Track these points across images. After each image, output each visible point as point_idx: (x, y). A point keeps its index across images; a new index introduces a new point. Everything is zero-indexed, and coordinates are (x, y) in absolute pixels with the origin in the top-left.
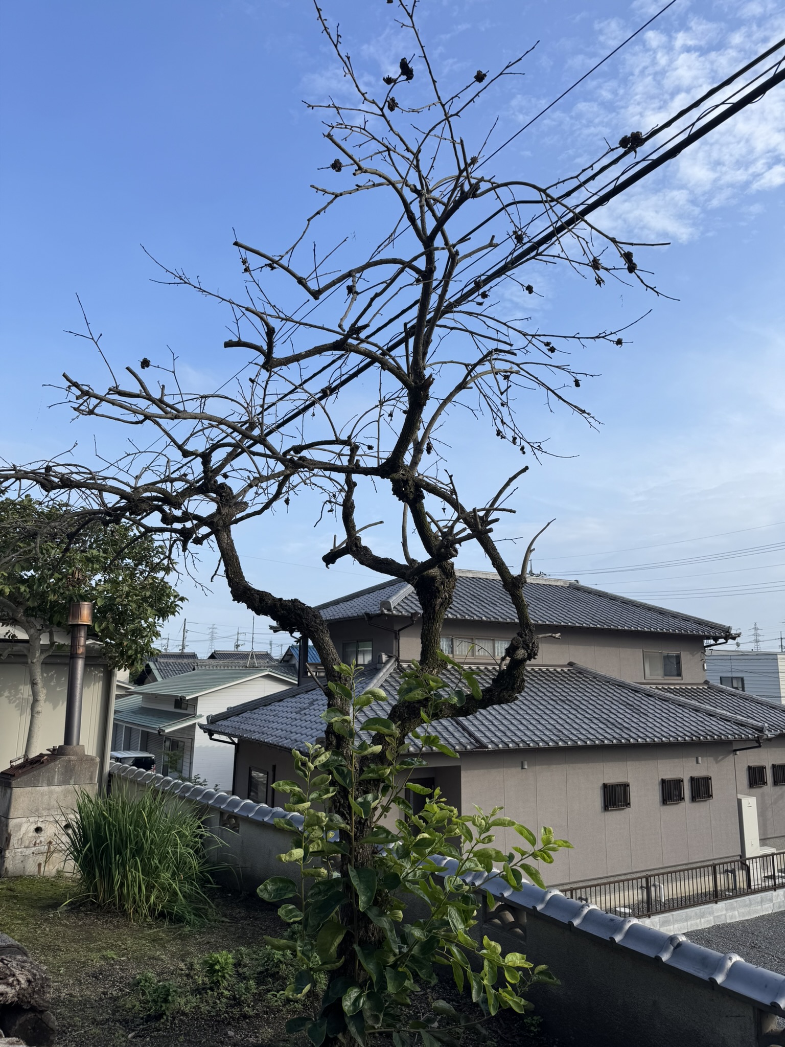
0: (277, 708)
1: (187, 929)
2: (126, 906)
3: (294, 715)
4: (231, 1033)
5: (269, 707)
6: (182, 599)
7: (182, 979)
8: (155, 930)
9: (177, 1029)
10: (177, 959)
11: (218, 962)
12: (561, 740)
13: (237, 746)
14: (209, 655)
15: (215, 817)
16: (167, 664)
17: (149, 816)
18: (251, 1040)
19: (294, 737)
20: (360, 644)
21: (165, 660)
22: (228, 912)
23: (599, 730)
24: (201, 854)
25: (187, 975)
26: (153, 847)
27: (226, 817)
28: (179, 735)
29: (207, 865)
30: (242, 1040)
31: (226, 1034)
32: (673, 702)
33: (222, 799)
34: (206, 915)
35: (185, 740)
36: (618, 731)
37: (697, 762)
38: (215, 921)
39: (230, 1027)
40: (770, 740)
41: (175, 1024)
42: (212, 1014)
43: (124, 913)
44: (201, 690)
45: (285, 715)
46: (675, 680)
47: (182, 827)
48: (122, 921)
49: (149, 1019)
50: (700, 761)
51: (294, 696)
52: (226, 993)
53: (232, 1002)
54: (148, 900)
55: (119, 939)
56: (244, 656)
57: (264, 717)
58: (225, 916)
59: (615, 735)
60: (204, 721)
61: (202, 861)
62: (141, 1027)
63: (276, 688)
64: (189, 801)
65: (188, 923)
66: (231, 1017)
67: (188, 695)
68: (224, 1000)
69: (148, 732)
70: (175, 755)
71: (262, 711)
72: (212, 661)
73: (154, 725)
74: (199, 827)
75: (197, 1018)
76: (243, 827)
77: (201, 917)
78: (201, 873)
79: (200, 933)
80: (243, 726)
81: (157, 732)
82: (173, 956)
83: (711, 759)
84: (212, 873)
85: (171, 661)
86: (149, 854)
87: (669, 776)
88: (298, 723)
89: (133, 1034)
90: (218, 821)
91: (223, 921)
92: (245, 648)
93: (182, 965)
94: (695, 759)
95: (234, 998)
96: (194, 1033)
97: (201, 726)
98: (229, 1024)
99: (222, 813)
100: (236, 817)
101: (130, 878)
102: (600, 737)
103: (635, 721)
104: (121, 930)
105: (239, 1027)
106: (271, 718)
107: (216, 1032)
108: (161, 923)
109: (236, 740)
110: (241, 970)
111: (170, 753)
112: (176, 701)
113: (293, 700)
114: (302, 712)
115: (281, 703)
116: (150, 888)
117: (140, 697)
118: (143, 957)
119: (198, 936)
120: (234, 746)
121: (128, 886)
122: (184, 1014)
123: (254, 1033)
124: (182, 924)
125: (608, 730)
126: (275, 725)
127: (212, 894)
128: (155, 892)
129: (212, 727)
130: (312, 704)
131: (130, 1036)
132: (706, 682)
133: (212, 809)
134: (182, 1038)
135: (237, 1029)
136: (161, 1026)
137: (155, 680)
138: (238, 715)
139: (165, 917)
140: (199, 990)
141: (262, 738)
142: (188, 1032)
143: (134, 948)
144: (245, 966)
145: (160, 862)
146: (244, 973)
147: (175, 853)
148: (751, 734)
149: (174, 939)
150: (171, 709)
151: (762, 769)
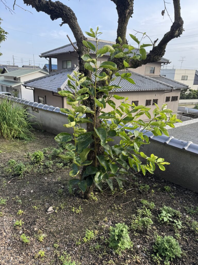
0: (44, 80)
1: (26, 142)
2: (4, 136)
3: (50, 82)
4: (46, 178)
5: (42, 80)
6: (6, 33)
7: (26, 159)
8: (15, 142)
9: (26, 178)
10: (23, 152)
11: (38, 155)
12: (124, 90)
13: (34, 90)
14: (22, 66)
15: (30, 109)
16: (10, 68)
17: (6, 108)
18: (53, 180)
19: (50, 88)
20: (68, 62)
21: (9, 67)
22: (39, 136)
23: (133, 87)
24: (27, 120)
25: (28, 158)
26: (10, 118)
27: (34, 109)
28: (16, 88)
29: (29, 123)
30: (50, 181)
31: (44, 179)
32: (152, 80)
33: (31, 103)
34: (31, 137)
35: (19, 89)
36: (138, 87)
37: (156, 96)
38: (35, 139)
39: (45, 176)
40: (174, 90)
41: (25, 177)
42: (38, 172)
43: (4, 137)
44: (21, 75)
45: (47, 82)
46: (152, 74)
47: (19, 112)
48: (3, 140)
49: (15, 175)
50: (156, 95)
51: (49, 77)
52: (42, 164)
53: (45, 167)
54: (11, 134)
55: (3, 146)
56: (32, 67)
57: (40, 82)
58: (38, 137)
59: (137, 88)
60: (23, 83)
61: (28, 122)
62: (12, 179)
63: (42, 75)
64: (20, 103)
65: (26, 140)
66: (45, 173)
67: (17, 76)
68: (42, 166)
69: (8, 87)
70: (16, 93)
71: (39, 80)
72: (23, 68)
73: (9, 85)
74: (25, 112)
75: (33, 174)
76: (40, 112)
77: (30, 138)
78: (28, 125)
79: (30, 143)
80: (34, 85)
81: (10, 87)
82: (22, 151)
83: (159, 95)
84: (32, 125)
85: (11, 67)
86: (9, 120)
87: (148, 99)
88: (51, 84)
89: (10, 181)
90: (31, 110)
91: (37, 139)
92: (32, 65)
93: (25, 154)
94: (155, 95)
95: (45, 165)
96: (32, 180)
97: (22, 85)
98: (45, 175)
99: (32, 107)
100: (37, 108)
101: (3, 127)
102: (134, 89)
103: (143, 85)
104: (3, 143)
105: (48, 176)
106: (43, 83)
107: (41, 178)
108: (17, 140)
109: (33, 89)
110: (46, 155)
111: (15, 92)
112: (14, 78)
113: (49, 78)
114: (52, 81)
115: (45, 79)
116: (11, 130)
117: (3, 77)
118: (11, 151)
119: (30, 144)
120: (33, 91)
121: (3, 130)
122: (28, 173)
123: (54, 178)
124: (24, 140)
125: (136, 87)
126: (44, 85)
127: (32, 131)
128: (13, 131)
129: (26, 85)
130: (54, 79)
131: (9, 182)
132: (160, 75)
133: (29, 106)
134: (28, 182)
135: (48, 177)
136: (20, 178)
137: (7, 72)
138: (33, 82)
139: (18, 138)
140: (32, 163)
141: (41, 88)
142: (30, 179)
143: (8, 149)
144: (47, 153)
145: (13, 123)
146: (47, 156)
147: (18, 120)
148: (170, 88)
149: (22, 145)
150: (13, 80)
151: (169, 97)
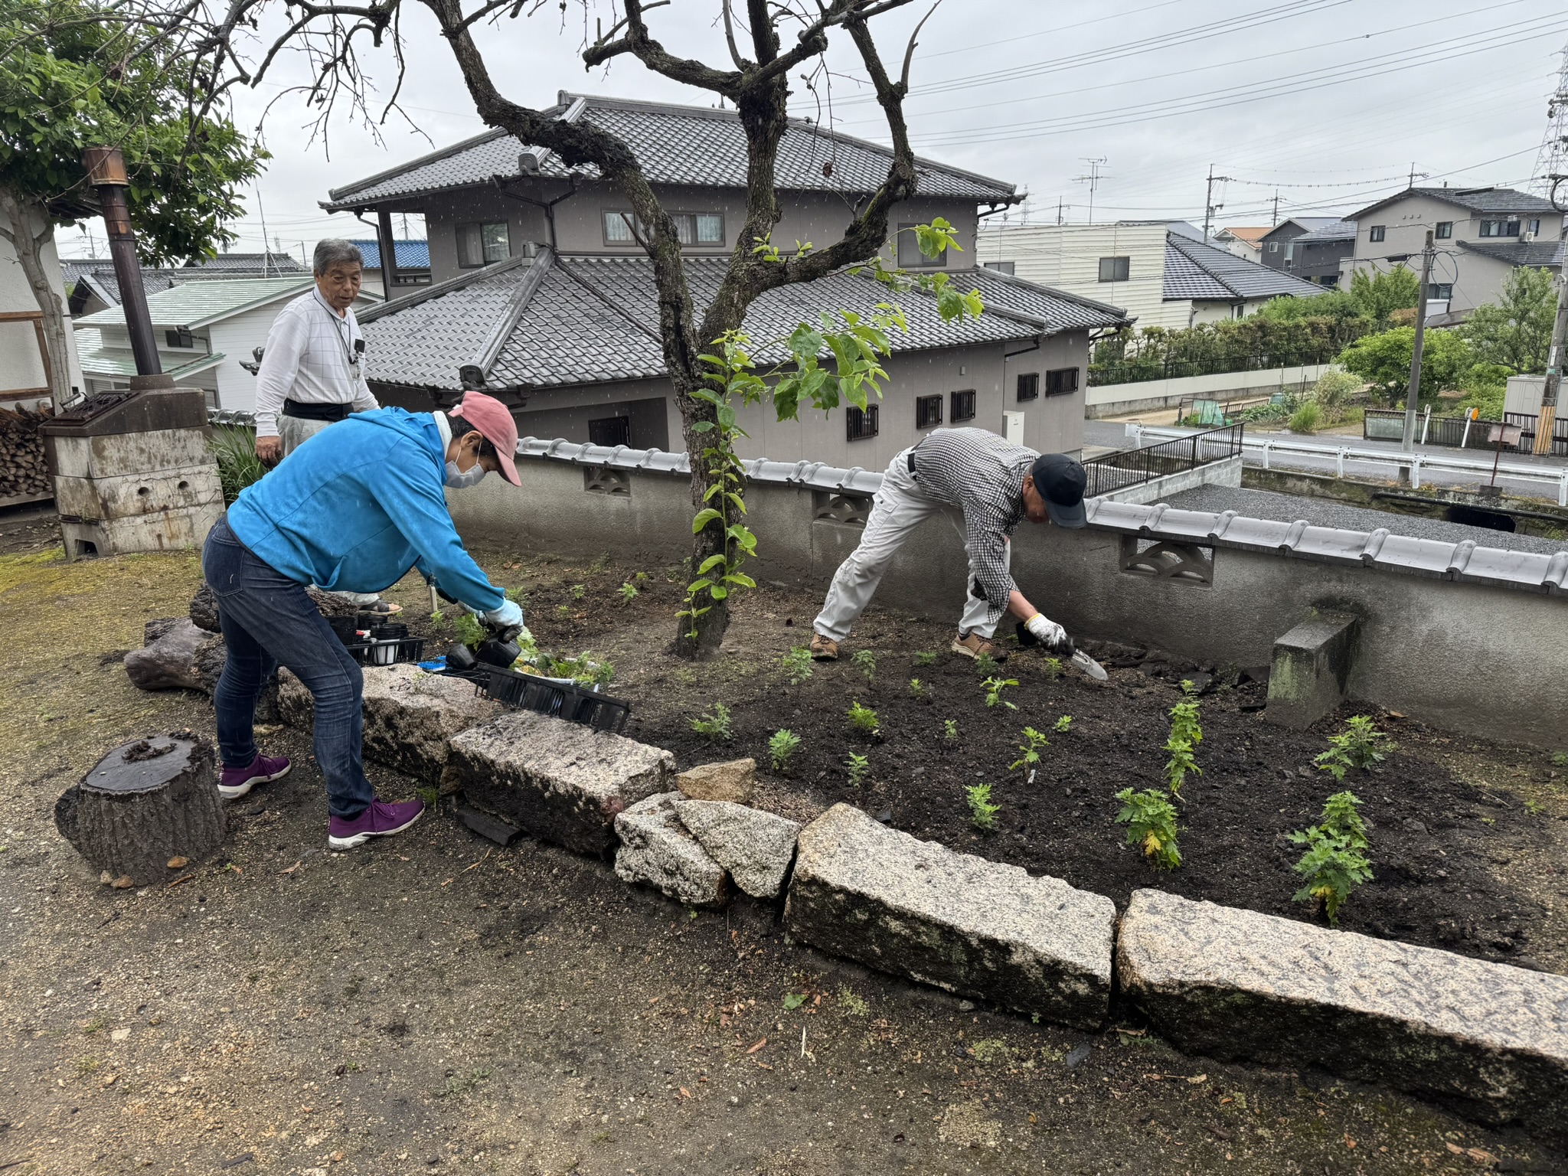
3: (404, 340)
19: (418, 370)
20: (486, 228)
35: (203, 393)
37: (961, 373)
40: (1050, 338)
46: (937, 266)
50: (963, 371)
51: (389, 315)
67: (193, 323)
83: (976, 369)
87: (926, 392)
88: (415, 350)
94: (958, 370)
112: (172, 334)
114: (418, 335)
117: (97, 332)
132: (976, 268)
148: (1029, 332)
150: (165, 343)
151: (1034, 377)
